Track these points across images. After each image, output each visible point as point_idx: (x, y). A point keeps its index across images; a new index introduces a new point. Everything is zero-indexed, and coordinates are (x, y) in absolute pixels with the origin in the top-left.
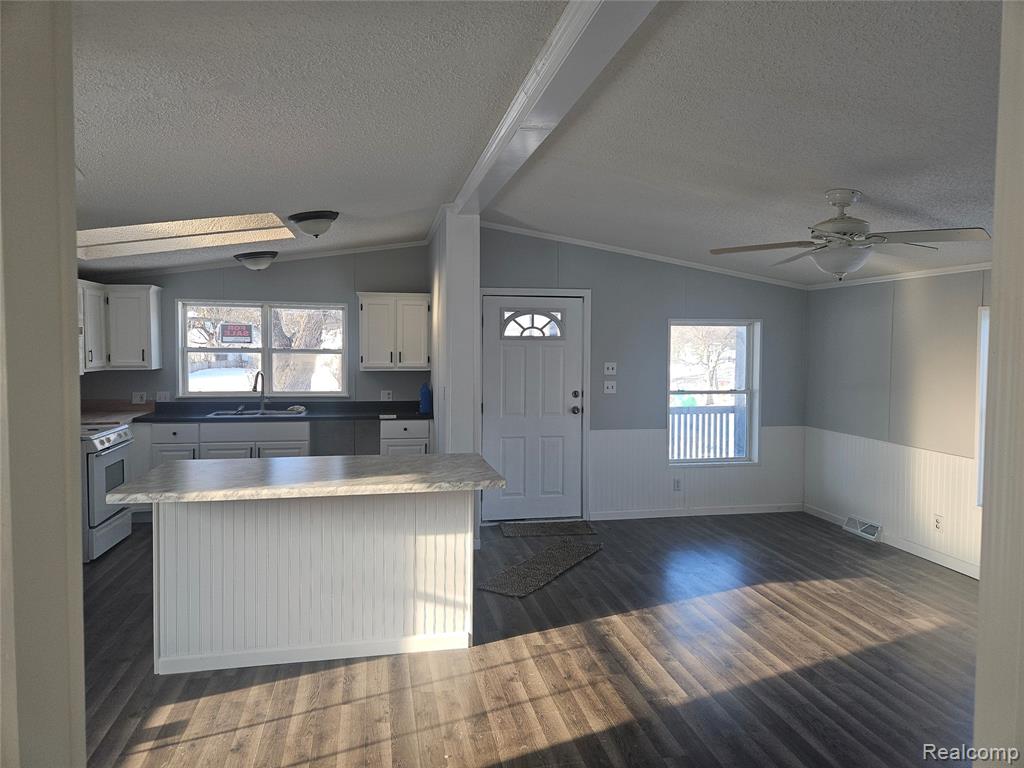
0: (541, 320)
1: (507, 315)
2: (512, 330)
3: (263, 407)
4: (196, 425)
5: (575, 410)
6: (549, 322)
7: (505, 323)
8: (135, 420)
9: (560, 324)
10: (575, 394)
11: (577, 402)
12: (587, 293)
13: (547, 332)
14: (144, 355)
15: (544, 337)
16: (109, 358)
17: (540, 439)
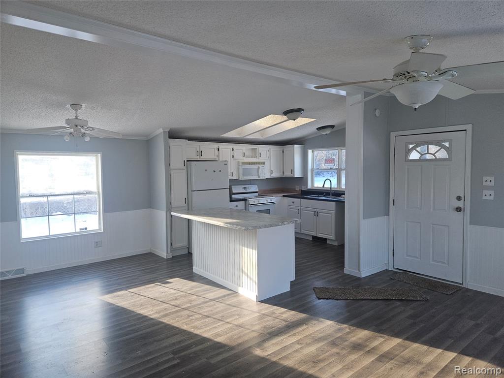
0: (433, 149)
1: (411, 146)
2: (414, 155)
3: (331, 194)
4: (299, 199)
5: (458, 209)
6: (440, 149)
7: (409, 151)
8: (284, 196)
9: (448, 150)
10: (459, 198)
11: (460, 204)
12: (469, 127)
13: (439, 156)
14: (292, 171)
15: (436, 160)
16: (283, 173)
17: (431, 225)
